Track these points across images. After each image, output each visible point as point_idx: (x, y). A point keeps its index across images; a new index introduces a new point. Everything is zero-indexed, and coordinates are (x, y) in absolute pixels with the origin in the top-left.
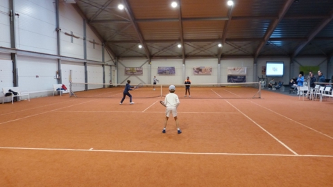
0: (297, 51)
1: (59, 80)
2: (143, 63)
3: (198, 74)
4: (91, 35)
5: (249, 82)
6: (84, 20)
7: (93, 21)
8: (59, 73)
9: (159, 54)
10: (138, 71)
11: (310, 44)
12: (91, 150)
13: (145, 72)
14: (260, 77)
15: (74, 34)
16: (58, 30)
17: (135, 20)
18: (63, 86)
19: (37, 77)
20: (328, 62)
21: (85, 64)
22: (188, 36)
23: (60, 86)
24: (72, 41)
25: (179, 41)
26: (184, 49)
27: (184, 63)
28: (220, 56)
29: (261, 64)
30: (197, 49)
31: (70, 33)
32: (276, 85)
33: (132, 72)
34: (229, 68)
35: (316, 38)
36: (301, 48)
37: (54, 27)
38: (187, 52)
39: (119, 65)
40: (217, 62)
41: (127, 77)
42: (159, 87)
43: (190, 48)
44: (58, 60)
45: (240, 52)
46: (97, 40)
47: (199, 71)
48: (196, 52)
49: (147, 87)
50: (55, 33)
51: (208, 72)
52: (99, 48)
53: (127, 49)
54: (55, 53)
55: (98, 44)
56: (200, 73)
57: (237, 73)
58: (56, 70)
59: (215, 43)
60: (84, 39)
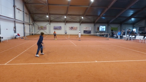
0: (111, 21)
1: (15, 32)
2: (47, 24)
3: (71, 30)
4: (26, 11)
5: (92, 34)
8: (15, 28)
10: (44, 28)
11: (116, 19)
14: (97, 31)
15: (20, 9)
16: (14, 6)
17: (48, 4)
18: (18, 34)
19: (7, 29)
20: (121, 26)
21: (24, 24)
23: (16, 34)
24: (19, 13)
29: (97, 26)
31: (18, 8)
33: (42, 28)
34: (84, 27)
35: (119, 17)
36: (113, 20)
37: (13, 5)
39: (35, 25)
40: (79, 25)
41: (39, 30)
42: (68, 35)
44: (15, 21)
45: (89, 21)
47: (72, 28)
48: (72, 20)
50: (13, 8)
51: (76, 29)
52: (28, 16)
53: (40, 17)
54: (13, 18)
55: (28, 14)
56: (72, 29)
57: (87, 29)
58: (13, 26)
59: (81, 16)
60: (23, 12)
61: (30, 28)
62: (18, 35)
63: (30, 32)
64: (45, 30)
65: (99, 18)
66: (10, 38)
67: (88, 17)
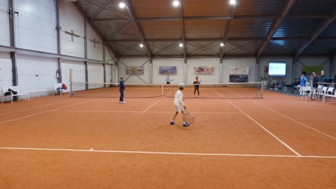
1: (59, 80)
2: (144, 62)
3: (200, 73)
4: (91, 34)
5: (252, 81)
6: (85, 18)
7: (94, 20)
8: (59, 72)
9: (161, 53)
10: (139, 70)
11: (313, 43)
12: (91, 150)
13: (146, 71)
14: (263, 77)
15: (74, 33)
16: (58, 29)
17: (137, 18)
18: (64, 85)
19: (37, 76)
20: (331, 62)
21: (85, 63)
22: (190, 35)
23: (60, 85)
24: (72, 40)
25: (180, 40)
26: (185, 48)
27: (186, 62)
28: (222, 55)
29: (263, 63)
30: (199, 48)
31: (70, 32)
32: (277, 84)
33: (133, 72)
34: (231, 67)
37: (55, 26)
38: (189, 51)
39: (120, 64)
40: (219, 61)
41: (127, 76)
42: (161, 86)
43: (192, 47)
44: (59, 59)
45: (243, 52)
46: (98, 39)
49: (148, 86)
50: (56, 32)
51: (210, 72)
52: (100, 46)
54: (56, 52)
55: (99, 43)
56: (202, 72)
57: (239, 73)
58: (56, 68)
59: (217, 42)
60: (85, 38)
61: (105, 72)
62: (64, 87)
63: (105, 81)
64: (141, 76)
65: (265, 43)
66: (46, 94)
67: (237, 42)
